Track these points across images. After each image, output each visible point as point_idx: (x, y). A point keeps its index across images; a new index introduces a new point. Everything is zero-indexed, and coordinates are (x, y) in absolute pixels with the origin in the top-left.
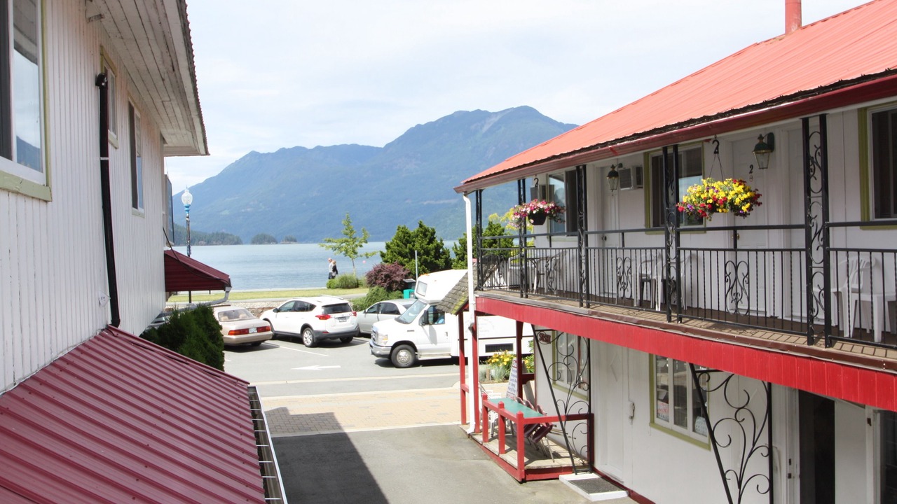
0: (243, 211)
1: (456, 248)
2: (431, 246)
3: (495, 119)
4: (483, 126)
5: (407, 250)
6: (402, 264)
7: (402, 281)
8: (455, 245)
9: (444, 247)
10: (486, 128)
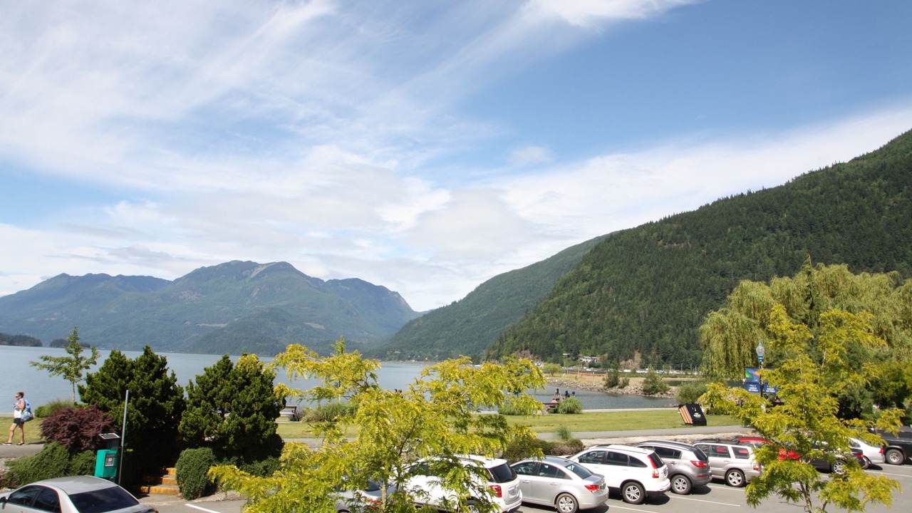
0: (47, 319)
1: (192, 388)
2: (158, 381)
3: (261, 269)
4: (252, 272)
5: (117, 388)
6: (105, 409)
7: (96, 437)
8: (191, 383)
9: (176, 383)
10: (254, 274)
